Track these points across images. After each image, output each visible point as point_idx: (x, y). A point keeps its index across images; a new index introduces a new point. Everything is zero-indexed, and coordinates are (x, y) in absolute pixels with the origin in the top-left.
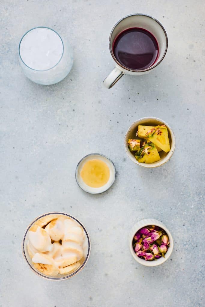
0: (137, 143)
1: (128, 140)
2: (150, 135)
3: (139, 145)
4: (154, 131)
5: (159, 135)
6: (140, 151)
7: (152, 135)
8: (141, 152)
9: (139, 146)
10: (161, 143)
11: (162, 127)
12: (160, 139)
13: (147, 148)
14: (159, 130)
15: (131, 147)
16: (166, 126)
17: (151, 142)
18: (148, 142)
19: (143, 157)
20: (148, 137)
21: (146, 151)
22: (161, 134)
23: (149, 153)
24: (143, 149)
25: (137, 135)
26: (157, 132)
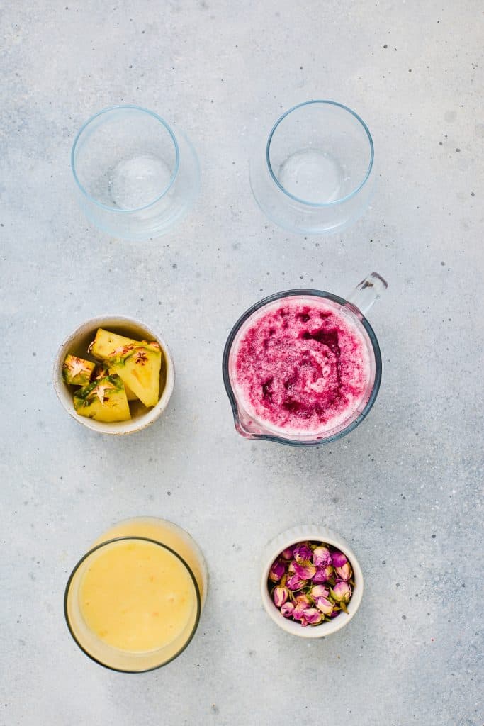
0: (85, 369)
1: (67, 357)
2: (118, 360)
3: (90, 374)
4: (130, 352)
5: (139, 364)
6: (88, 389)
7: (123, 360)
8: (90, 391)
9: (88, 377)
10: (141, 383)
11: (152, 346)
12: (139, 374)
13: (104, 388)
14: (142, 352)
15: (69, 374)
16: (160, 347)
17: (116, 376)
18: (111, 372)
19: (89, 404)
20: (112, 362)
21: (100, 392)
22: (145, 362)
23: (106, 399)
24: (96, 386)
25: (90, 350)
26: (136, 356)
